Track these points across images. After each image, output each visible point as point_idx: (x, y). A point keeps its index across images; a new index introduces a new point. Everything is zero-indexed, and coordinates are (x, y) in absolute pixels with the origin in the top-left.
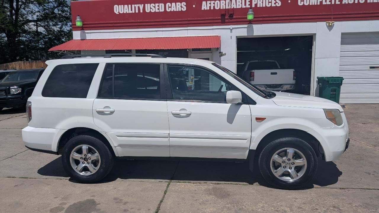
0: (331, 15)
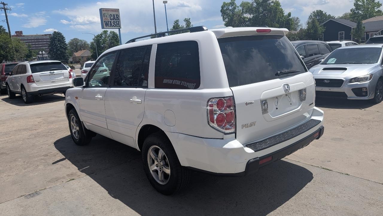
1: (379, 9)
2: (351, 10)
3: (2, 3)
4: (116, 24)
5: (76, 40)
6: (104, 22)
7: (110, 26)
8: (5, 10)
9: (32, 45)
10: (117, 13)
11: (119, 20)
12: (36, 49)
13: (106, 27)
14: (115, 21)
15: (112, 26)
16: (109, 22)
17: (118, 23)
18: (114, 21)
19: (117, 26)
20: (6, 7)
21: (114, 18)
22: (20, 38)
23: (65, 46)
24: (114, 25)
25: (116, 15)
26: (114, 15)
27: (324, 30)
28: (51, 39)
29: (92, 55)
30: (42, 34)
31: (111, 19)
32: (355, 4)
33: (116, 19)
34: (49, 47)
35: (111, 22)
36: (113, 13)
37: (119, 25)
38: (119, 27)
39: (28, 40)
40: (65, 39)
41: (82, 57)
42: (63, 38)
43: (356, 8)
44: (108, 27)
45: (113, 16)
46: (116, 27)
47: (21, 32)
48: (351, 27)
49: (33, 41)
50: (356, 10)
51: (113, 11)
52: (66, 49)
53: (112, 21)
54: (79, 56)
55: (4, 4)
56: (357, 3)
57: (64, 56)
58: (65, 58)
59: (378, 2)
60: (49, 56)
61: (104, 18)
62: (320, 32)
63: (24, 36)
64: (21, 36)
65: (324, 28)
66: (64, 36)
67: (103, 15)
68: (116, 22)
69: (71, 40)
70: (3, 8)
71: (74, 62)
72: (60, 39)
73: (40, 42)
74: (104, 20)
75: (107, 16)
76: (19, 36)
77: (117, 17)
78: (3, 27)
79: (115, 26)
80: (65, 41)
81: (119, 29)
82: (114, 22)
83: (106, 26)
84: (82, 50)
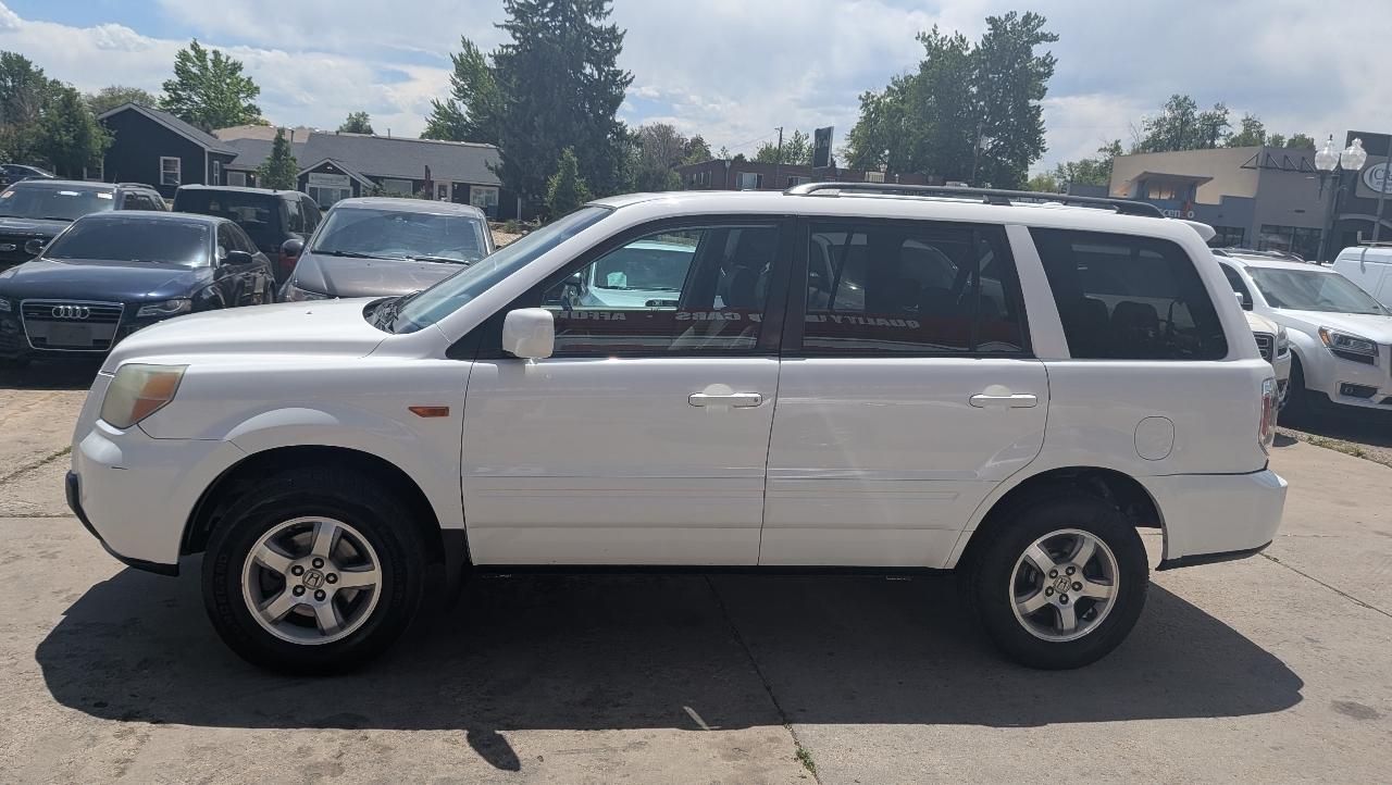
1: (251, 101)
2: (164, 85)
27: (109, 141)
32: (177, 67)
43: (182, 84)
48: (203, 146)
50: (184, 90)
56: (186, 65)
59: (250, 79)
62: (96, 146)
65: (110, 135)
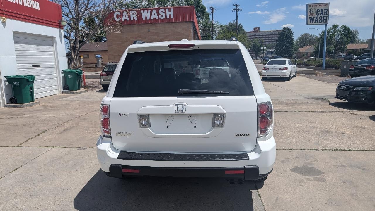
0: (2, 10)
3: (235, 5)
4: (322, 19)
5: (306, 35)
6: (309, 18)
7: (315, 22)
8: (237, 10)
9: (264, 40)
10: (326, 8)
11: (327, 15)
12: (268, 44)
13: (311, 24)
14: (322, 16)
15: (318, 22)
16: (315, 18)
17: (325, 18)
18: (320, 16)
19: (324, 22)
20: (238, 8)
21: (321, 13)
22: (257, 34)
23: (291, 41)
24: (319, 21)
25: (325, 10)
26: (322, 10)
28: (280, 35)
29: (315, 51)
30: (276, 30)
31: (318, 14)
33: (324, 14)
34: (276, 42)
35: (317, 17)
36: (320, 8)
37: (326, 21)
38: (326, 23)
39: (263, 35)
40: (293, 35)
41: (307, 53)
42: (291, 33)
44: (313, 22)
45: (320, 11)
46: (322, 23)
47: (259, 28)
49: (267, 36)
51: (321, 5)
52: (292, 44)
53: (319, 16)
54: (303, 52)
55: (237, 6)
57: (289, 52)
58: (289, 53)
60: (274, 51)
61: (309, 14)
63: (260, 32)
64: (258, 32)
66: (293, 32)
67: (309, 10)
68: (324, 17)
69: (302, 35)
70: (235, 9)
71: (297, 57)
72: (288, 34)
73: (273, 37)
74: (309, 16)
75: (313, 11)
76: (256, 32)
77: (325, 12)
78: (241, 25)
79: (321, 21)
80: (293, 37)
81: (326, 25)
82: (320, 18)
83: (311, 22)
84: (308, 46)
